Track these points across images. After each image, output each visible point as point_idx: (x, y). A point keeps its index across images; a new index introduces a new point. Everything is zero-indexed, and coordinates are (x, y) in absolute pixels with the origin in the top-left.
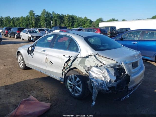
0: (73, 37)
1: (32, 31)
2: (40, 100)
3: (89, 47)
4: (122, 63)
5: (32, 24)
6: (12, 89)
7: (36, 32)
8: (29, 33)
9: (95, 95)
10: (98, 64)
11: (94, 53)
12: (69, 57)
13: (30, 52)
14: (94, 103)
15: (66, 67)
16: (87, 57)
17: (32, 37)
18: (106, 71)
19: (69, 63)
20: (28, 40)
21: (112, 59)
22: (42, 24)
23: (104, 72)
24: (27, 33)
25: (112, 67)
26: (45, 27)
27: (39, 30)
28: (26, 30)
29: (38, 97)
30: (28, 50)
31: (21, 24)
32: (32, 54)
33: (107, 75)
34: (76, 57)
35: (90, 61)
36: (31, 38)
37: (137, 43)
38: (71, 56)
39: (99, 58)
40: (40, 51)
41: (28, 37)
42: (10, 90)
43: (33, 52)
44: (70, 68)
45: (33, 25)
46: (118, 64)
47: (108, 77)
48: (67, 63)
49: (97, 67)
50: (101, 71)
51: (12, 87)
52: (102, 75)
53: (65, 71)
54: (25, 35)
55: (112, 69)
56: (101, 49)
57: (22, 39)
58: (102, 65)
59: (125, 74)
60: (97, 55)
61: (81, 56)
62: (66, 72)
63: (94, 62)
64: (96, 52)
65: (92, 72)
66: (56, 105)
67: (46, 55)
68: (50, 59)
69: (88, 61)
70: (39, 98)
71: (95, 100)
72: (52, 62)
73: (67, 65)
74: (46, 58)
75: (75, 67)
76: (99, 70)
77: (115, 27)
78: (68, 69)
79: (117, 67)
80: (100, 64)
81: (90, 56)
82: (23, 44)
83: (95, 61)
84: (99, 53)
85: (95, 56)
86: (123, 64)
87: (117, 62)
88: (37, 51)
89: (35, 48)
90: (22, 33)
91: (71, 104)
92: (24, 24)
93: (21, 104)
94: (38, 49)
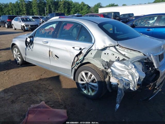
0: (82, 22)
1: (25, 19)
2: (52, 106)
3: (107, 36)
4: (151, 55)
5: (23, 11)
6: (13, 92)
7: (30, 20)
8: (22, 21)
9: (121, 97)
10: (119, 57)
11: (113, 44)
12: (80, 49)
13: (29, 44)
14: (118, 106)
15: (76, 62)
16: (105, 49)
17: (26, 25)
18: (133, 67)
19: (81, 57)
20: (22, 30)
21: (138, 51)
22: (34, 11)
23: (131, 68)
24: (20, 22)
25: (139, 61)
26: (38, 14)
27: (33, 18)
28: (18, 18)
29: (48, 102)
30: (26, 41)
31: (10, 12)
32: (31, 47)
33: (135, 72)
34: (90, 49)
35: (108, 54)
36: (25, 28)
37: (152, 30)
38: (82, 49)
39: (120, 50)
40: (41, 43)
41: (22, 26)
42: (11, 94)
43: (32, 44)
44: (82, 63)
45: (25, 12)
46: (146, 57)
47: (135, 74)
48: (77, 57)
49: (118, 60)
50: (126, 66)
51: (13, 89)
52: (127, 72)
53: (75, 67)
54: (17, 24)
55: (139, 63)
56: (121, 39)
57: (14, 28)
58: (124, 59)
59: (153, 69)
60: (117, 46)
61: (97, 48)
62: (77, 68)
63: (113, 55)
64: (116, 43)
65: (115, 67)
66: (73, 112)
67: (50, 47)
68: (55, 52)
69: (105, 54)
70: (50, 103)
71: (119, 103)
72: (58, 56)
73: (78, 59)
74: (50, 51)
75: (88, 61)
76: (124, 65)
77: (118, 13)
78: (79, 65)
79: (145, 61)
80: (121, 58)
81: (108, 48)
82: (16, 34)
83: (114, 53)
84: (120, 43)
85: (114, 47)
86: (152, 57)
87: (144, 55)
88: (37, 42)
89: (35, 39)
90: (13, 22)
91: (92, 109)
92: (13, 11)
93: (29, 113)
94: (37, 40)
